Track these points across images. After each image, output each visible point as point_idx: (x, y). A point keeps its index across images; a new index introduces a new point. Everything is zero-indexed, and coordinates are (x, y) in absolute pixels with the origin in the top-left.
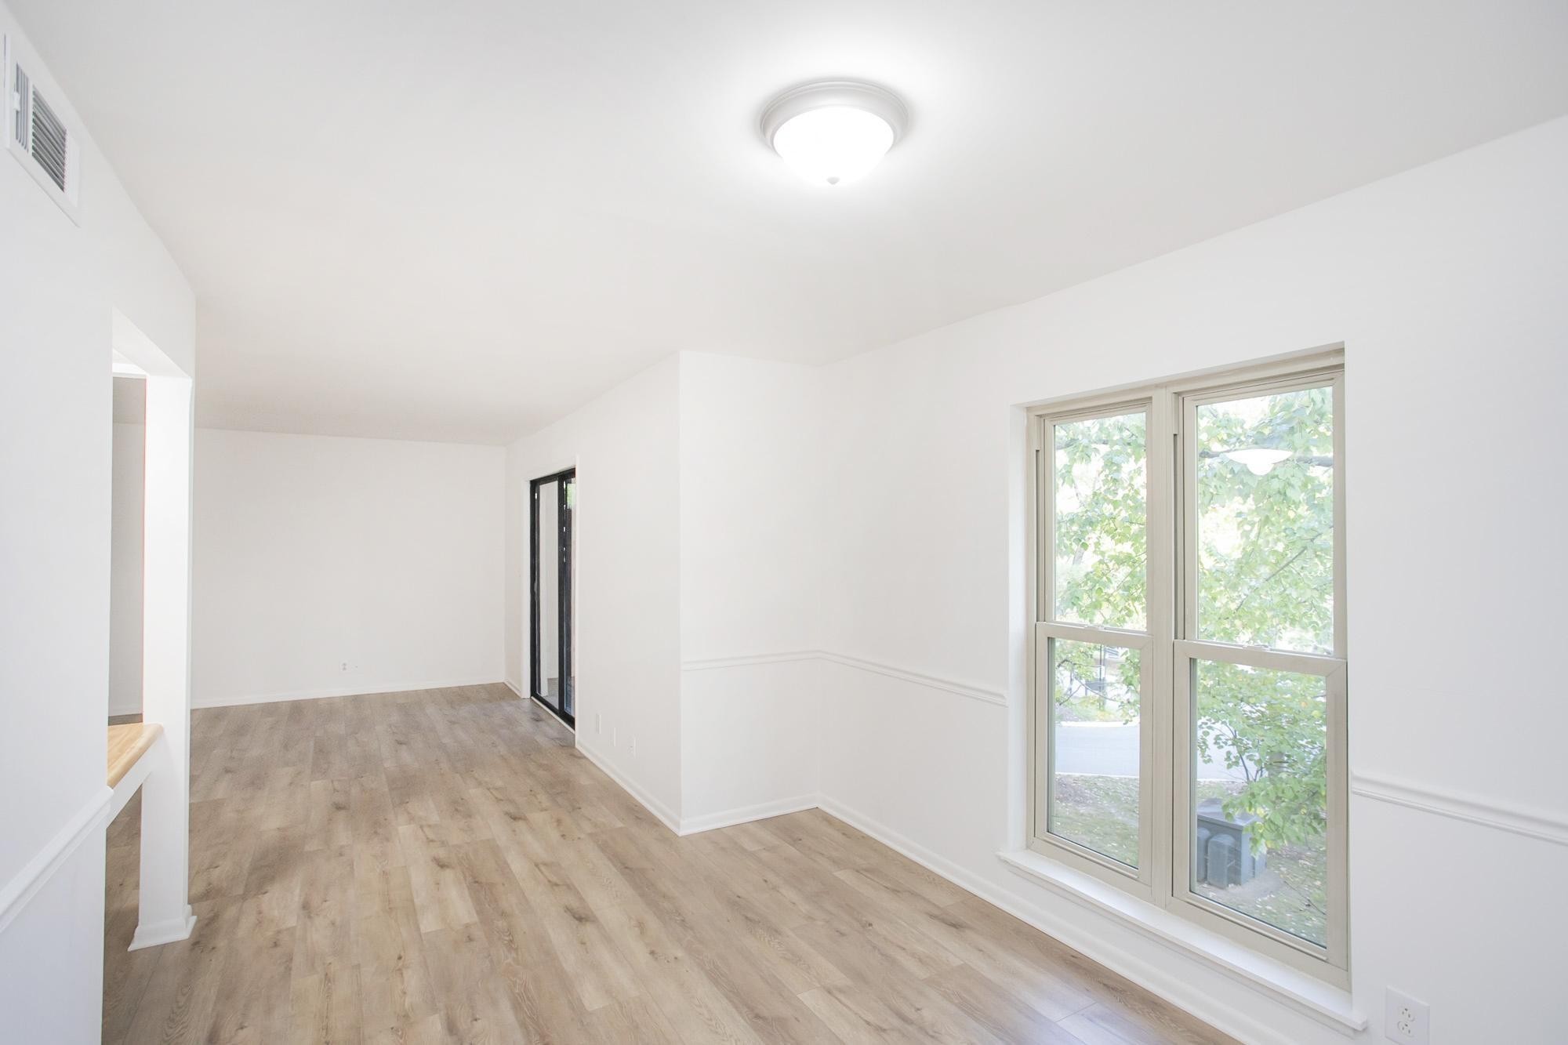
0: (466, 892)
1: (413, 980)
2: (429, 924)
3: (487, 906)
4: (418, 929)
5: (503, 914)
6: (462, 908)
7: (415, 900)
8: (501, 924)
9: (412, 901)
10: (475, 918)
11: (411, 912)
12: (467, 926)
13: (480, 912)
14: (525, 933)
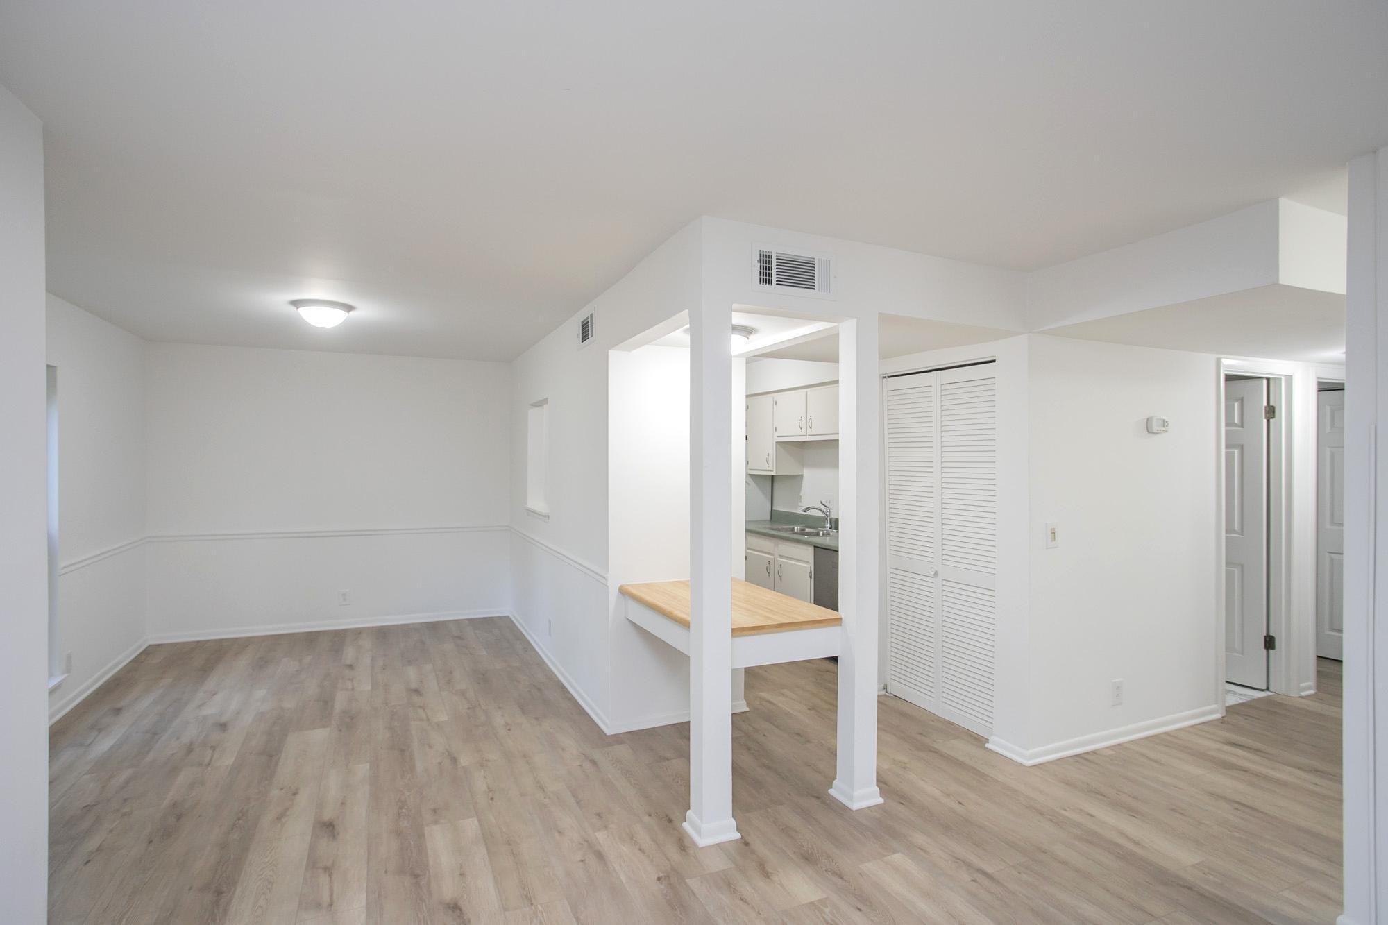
0: (431, 863)
1: (480, 783)
2: (470, 826)
3: (412, 843)
4: (479, 821)
5: (399, 833)
6: (439, 841)
7: (486, 852)
8: (404, 824)
9: (489, 852)
10: (427, 830)
11: (488, 839)
12: (436, 822)
13: (421, 836)
14: (386, 815)
